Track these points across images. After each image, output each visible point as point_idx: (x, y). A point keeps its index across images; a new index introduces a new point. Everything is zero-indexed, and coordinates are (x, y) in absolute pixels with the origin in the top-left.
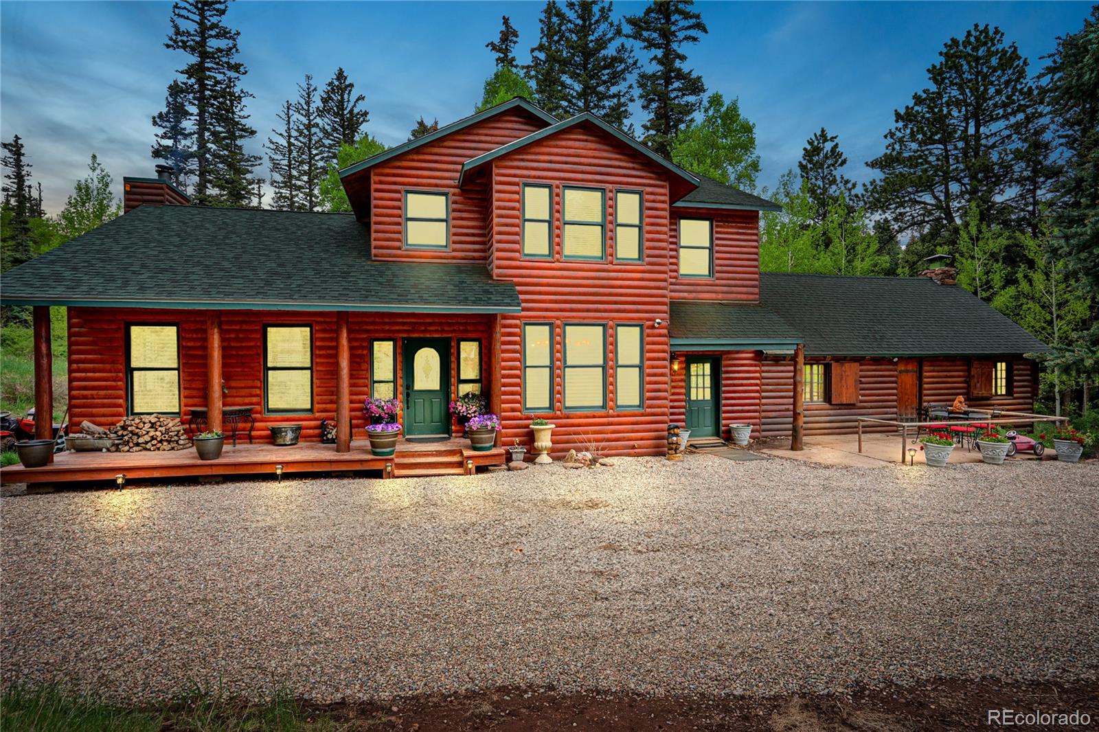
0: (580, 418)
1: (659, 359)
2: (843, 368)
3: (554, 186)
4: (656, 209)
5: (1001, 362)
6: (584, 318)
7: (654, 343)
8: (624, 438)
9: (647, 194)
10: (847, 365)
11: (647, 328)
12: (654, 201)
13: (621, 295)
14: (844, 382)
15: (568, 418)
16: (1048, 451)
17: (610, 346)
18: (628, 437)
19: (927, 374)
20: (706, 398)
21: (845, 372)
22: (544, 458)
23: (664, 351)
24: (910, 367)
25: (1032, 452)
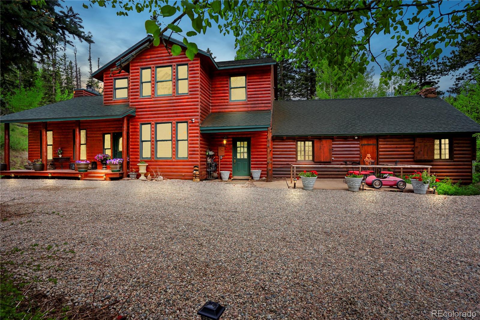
0: (161, 162)
1: (195, 137)
2: (322, 143)
3: (152, 67)
4: (194, 70)
5: (445, 138)
6: (163, 120)
7: (192, 130)
8: (179, 171)
9: (190, 64)
10: (324, 141)
11: (190, 123)
12: (193, 67)
13: (179, 109)
14: (322, 150)
15: (156, 162)
16: (409, 186)
17: (175, 132)
18: (181, 171)
19: (382, 146)
20: (245, 158)
21: (323, 145)
22: (142, 177)
23: (197, 133)
24: (371, 142)
25: (396, 187)
